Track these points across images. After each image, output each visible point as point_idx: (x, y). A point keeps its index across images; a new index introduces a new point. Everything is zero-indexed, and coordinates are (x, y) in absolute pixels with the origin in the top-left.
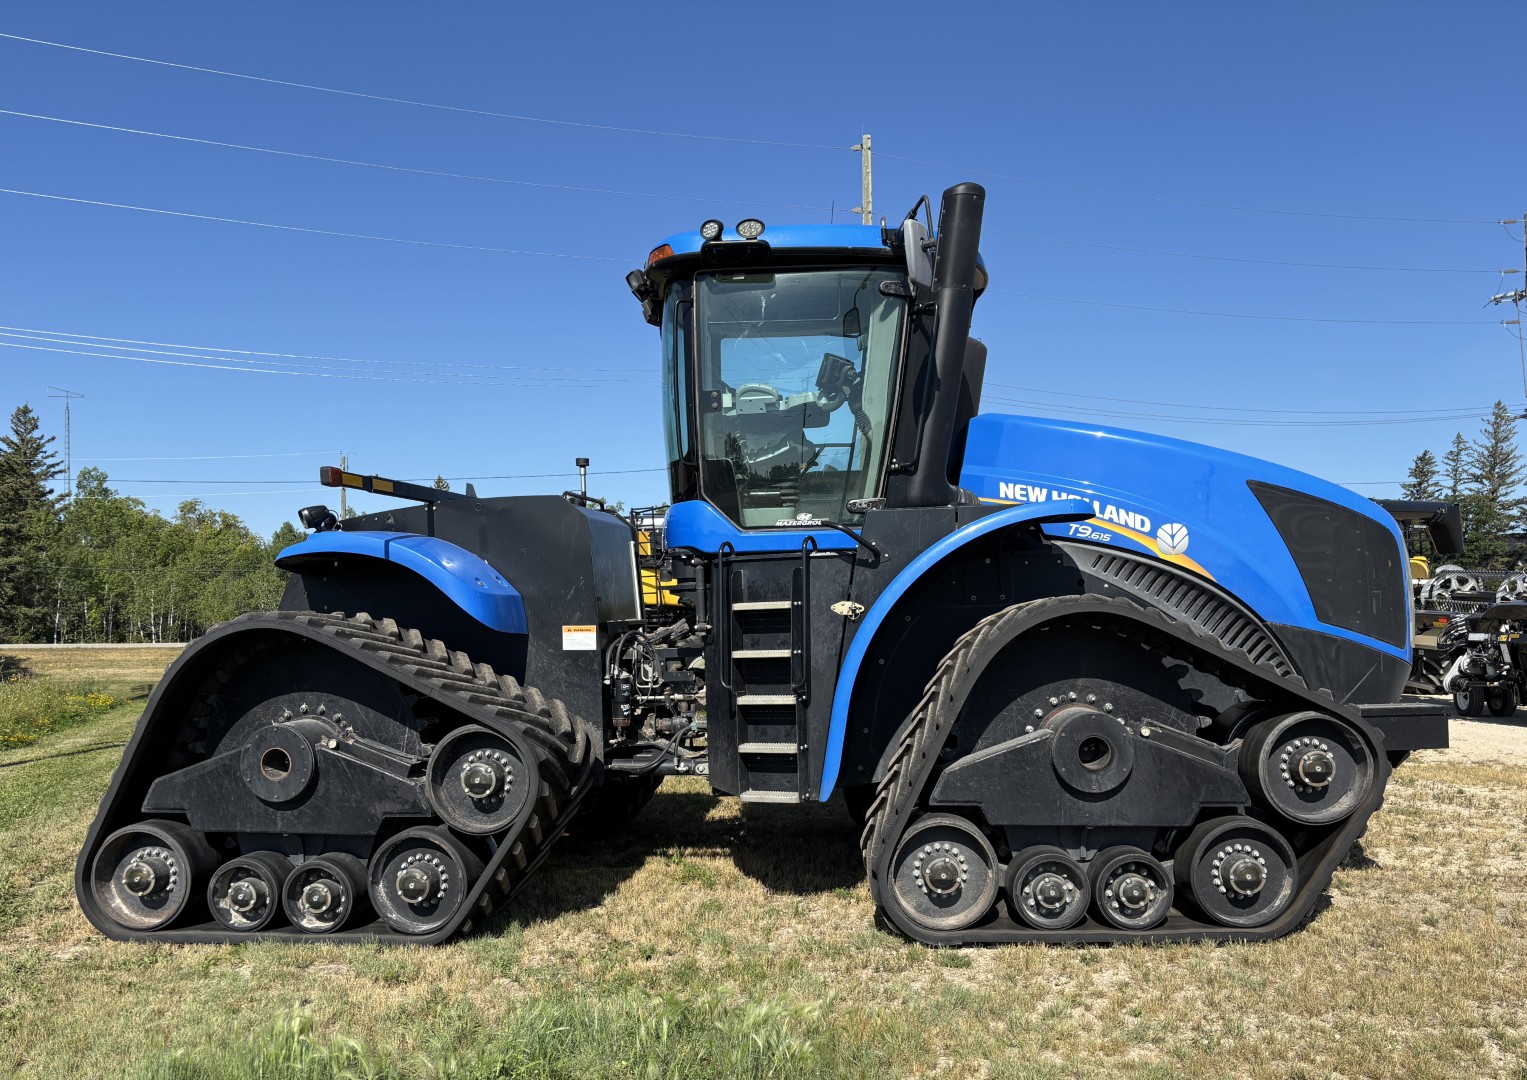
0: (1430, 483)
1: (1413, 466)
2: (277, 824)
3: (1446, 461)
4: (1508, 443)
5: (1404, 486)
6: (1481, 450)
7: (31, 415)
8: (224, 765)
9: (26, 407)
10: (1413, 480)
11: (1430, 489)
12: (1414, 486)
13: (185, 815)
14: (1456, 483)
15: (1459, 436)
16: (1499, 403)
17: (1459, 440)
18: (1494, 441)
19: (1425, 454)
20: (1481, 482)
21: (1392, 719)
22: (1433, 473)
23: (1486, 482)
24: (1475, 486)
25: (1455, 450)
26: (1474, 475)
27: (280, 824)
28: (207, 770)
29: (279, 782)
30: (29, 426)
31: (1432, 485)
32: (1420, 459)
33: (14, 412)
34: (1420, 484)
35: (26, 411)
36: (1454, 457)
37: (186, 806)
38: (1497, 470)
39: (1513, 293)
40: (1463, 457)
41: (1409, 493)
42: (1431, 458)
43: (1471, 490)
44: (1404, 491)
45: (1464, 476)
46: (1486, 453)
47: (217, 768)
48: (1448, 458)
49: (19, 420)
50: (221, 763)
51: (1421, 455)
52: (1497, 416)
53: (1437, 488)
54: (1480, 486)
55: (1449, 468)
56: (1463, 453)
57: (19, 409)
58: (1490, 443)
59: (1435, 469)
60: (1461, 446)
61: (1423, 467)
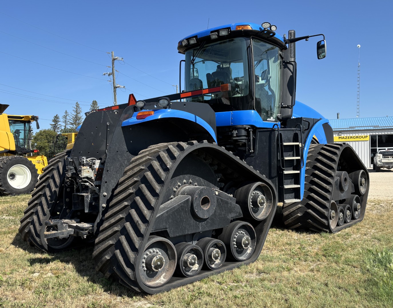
0: (58, 124)
1: (53, 119)
2: (199, 228)
3: (63, 118)
4: (80, 114)
5: (51, 125)
6: (73, 116)
8: (182, 206)
10: (53, 123)
11: (58, 126)
12: (54, 125)
13: (167, 231)
14: (66, 125)
15: (66, 111)
16: (77, 103)
17: (66, 112)
18: (76, 114)
19: (57, 115)
20: (73, 125)
22: (59, 121)
23: (74, 125)
24: (71, 126)
25: (65, 115)
26: (71, 123)
27: (200, 228)
28: (175, 209)
29: (207, 210)
31: (59, 125)
32: (55, 117)
34: (56, 124)
36: (65, 117)
37: (168, 227)
38: (77, 122)
39: (109, 73)
40: (68, 117)
41: (52, 127)
42: (58, 117)
43: (71, 127)
44: (51, 126)
45: (68, 123)
46: (74, 117)
47: (179, 208)
48: (64, 117)
50: (180, 205)
51: (55, 116)
52: (77, 106)
53: (61, 126)
54: (73, 126)
55: (64, 120)
56: (67, 116)
58: (75, 114)
59: (59, 120)
60: (67, 114)
61: (56, 120)
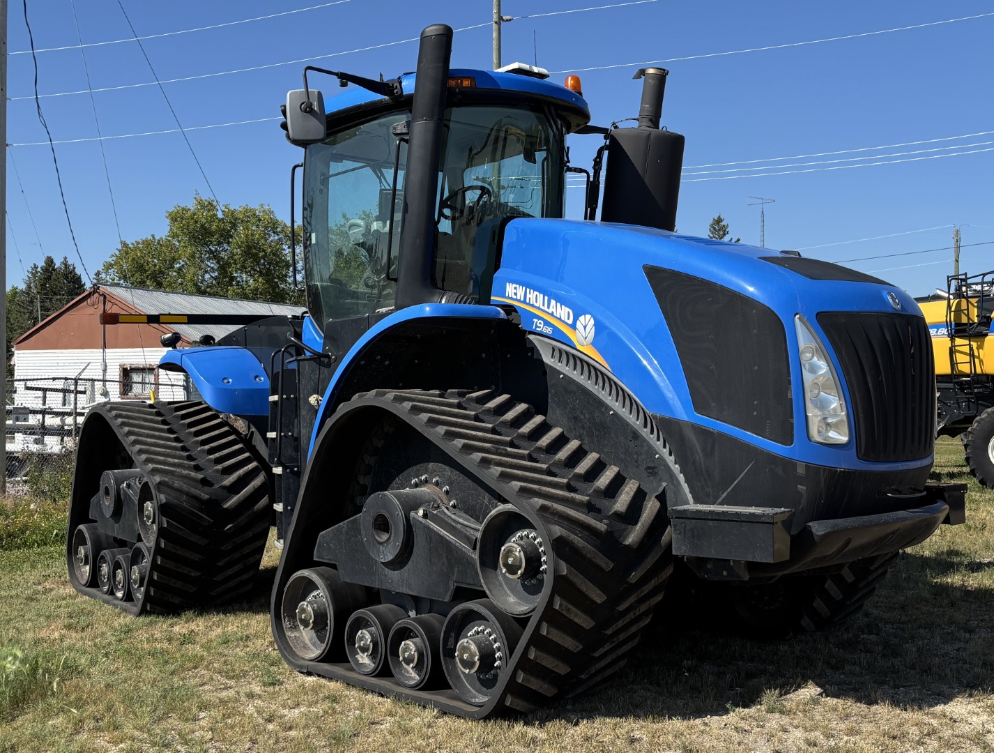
7: (722, 224)
9: (719, 218)
21: (711, 523)
30: (721, 233)
33: (711, 222)
35: (719, 221)
49: (714, 228)
57: (714, 219)
